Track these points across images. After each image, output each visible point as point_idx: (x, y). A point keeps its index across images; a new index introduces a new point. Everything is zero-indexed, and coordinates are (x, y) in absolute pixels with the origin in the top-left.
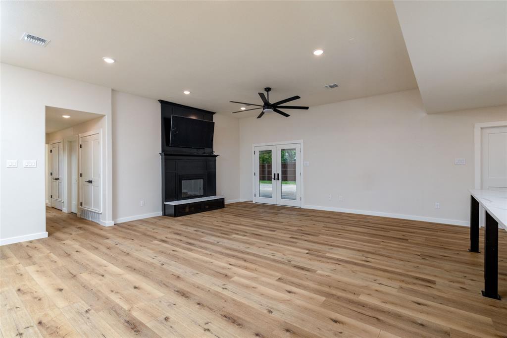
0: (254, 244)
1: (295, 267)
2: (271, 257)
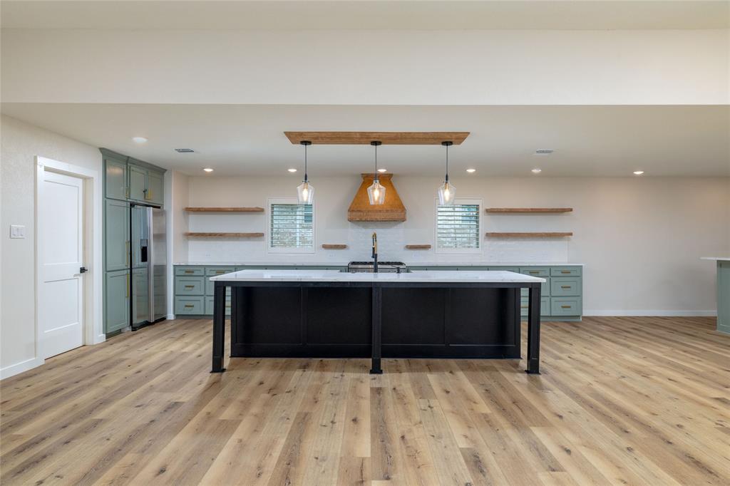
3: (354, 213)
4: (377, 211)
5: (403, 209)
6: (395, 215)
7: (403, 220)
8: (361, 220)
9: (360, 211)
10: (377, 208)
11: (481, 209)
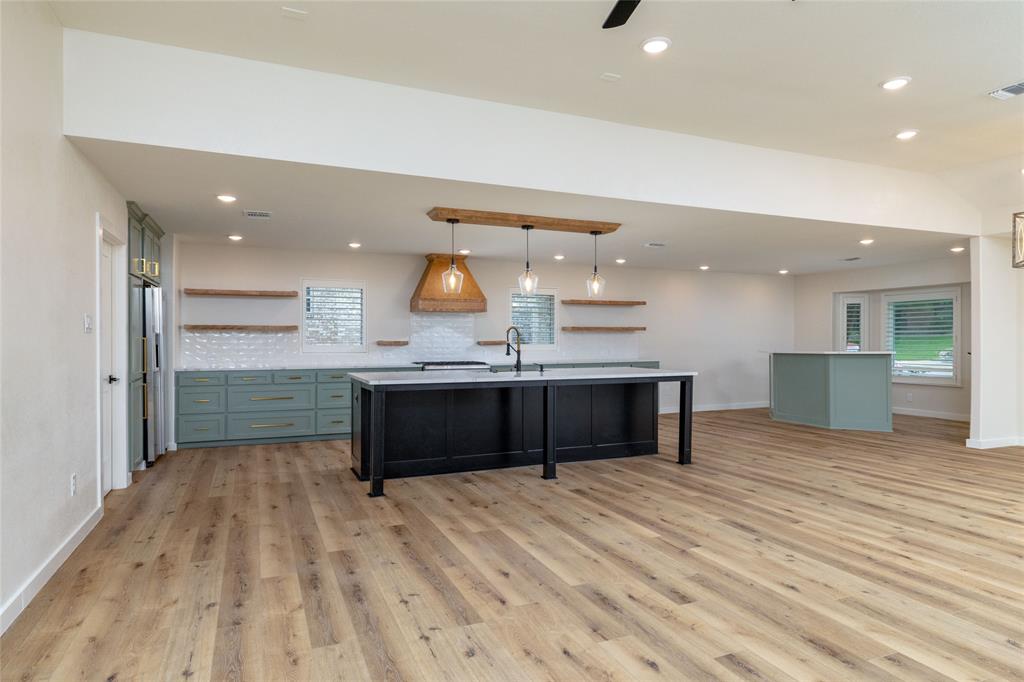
0: (844, 601)
1: (754, 531)
2: (797, 555)
3: (427, 302)
4: (453, 300)
5: (484, 300)
6: (475, 305)
7: (483, 310)
8: (435, 311)
9: (434, 300)
10: (453, 297)
11: (557, 301)
